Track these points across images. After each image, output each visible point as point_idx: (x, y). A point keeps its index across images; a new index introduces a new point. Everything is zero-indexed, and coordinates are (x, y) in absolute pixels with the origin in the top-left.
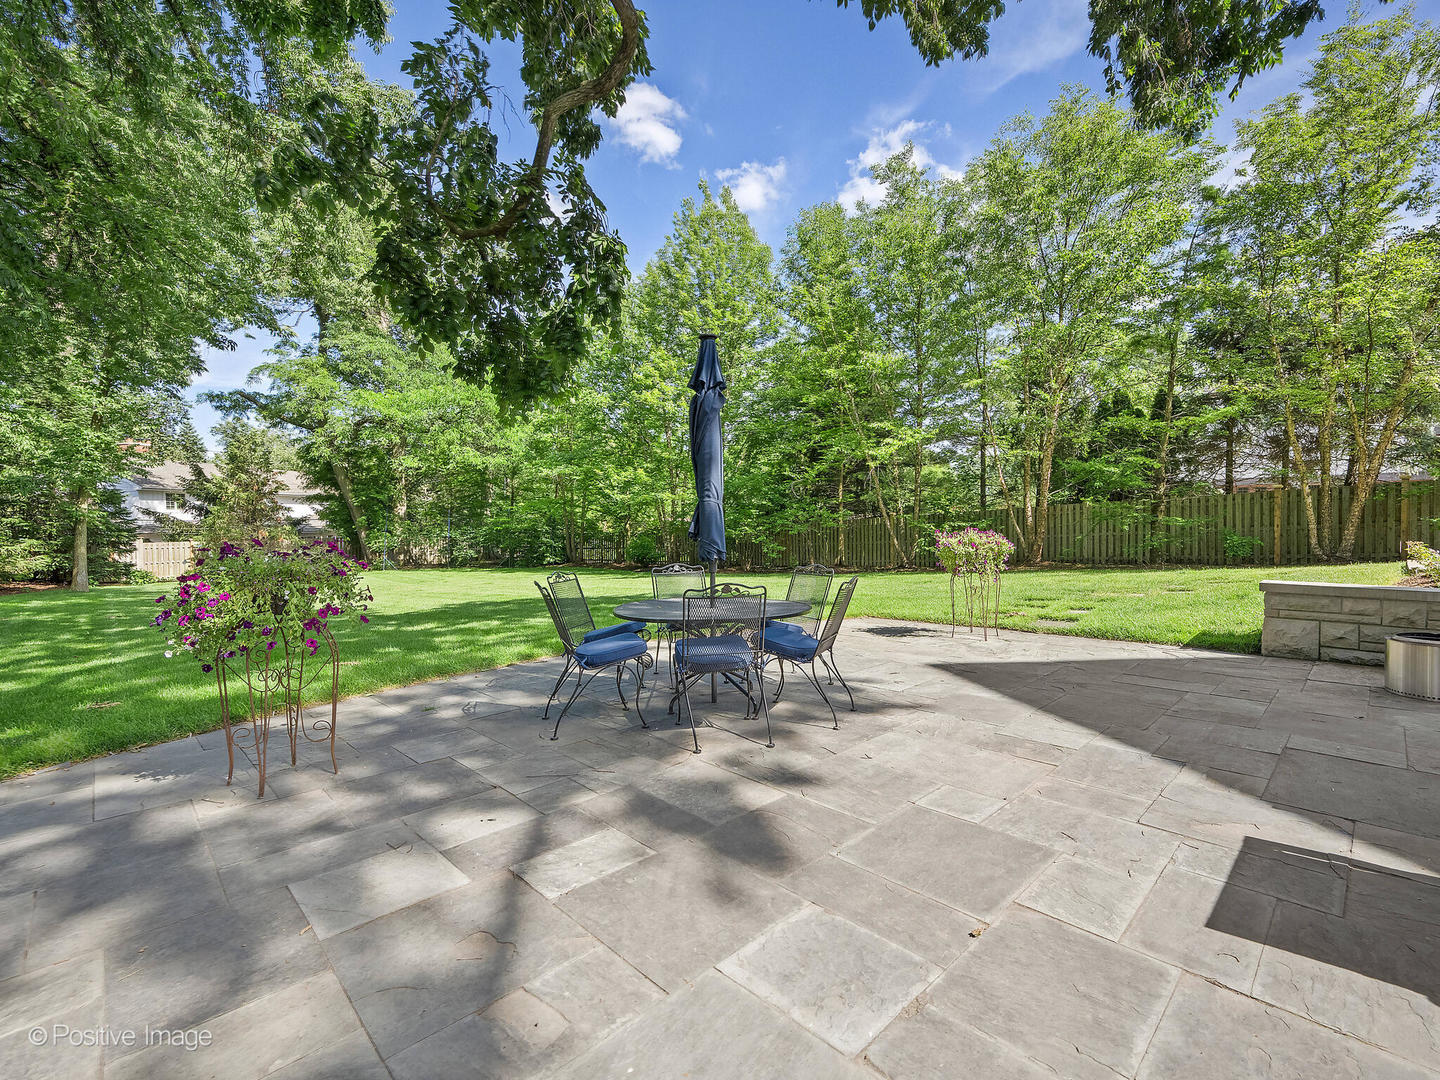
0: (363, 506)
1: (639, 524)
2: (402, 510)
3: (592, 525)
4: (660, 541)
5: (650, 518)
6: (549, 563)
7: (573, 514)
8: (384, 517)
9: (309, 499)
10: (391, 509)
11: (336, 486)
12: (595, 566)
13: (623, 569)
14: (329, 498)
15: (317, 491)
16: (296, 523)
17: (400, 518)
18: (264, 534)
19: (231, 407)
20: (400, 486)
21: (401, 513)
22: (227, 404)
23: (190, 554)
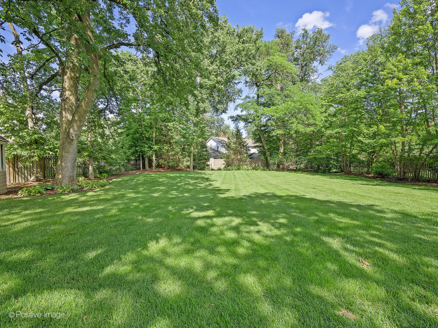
0: (269, 149)
1: (381, 156)
2: (282, 150)
3: (354, 156)
4: (393, 165)
5: (387, 153)
6: (333, 172)
7: (345, 151)
8: (275, 152)
9: (255, 147)
10: (278, 150)
11: (261, 142)
12: (355, 175)
13: (369, 178)
14: (260, 147)
15: (258, 144)
16: (252, 154)
17: (281, 153)
18: (239, 157)
19: (235, 120)
20: (281, 142)
21: (282, 151)
22: (235, 119)
23: (224, 162)
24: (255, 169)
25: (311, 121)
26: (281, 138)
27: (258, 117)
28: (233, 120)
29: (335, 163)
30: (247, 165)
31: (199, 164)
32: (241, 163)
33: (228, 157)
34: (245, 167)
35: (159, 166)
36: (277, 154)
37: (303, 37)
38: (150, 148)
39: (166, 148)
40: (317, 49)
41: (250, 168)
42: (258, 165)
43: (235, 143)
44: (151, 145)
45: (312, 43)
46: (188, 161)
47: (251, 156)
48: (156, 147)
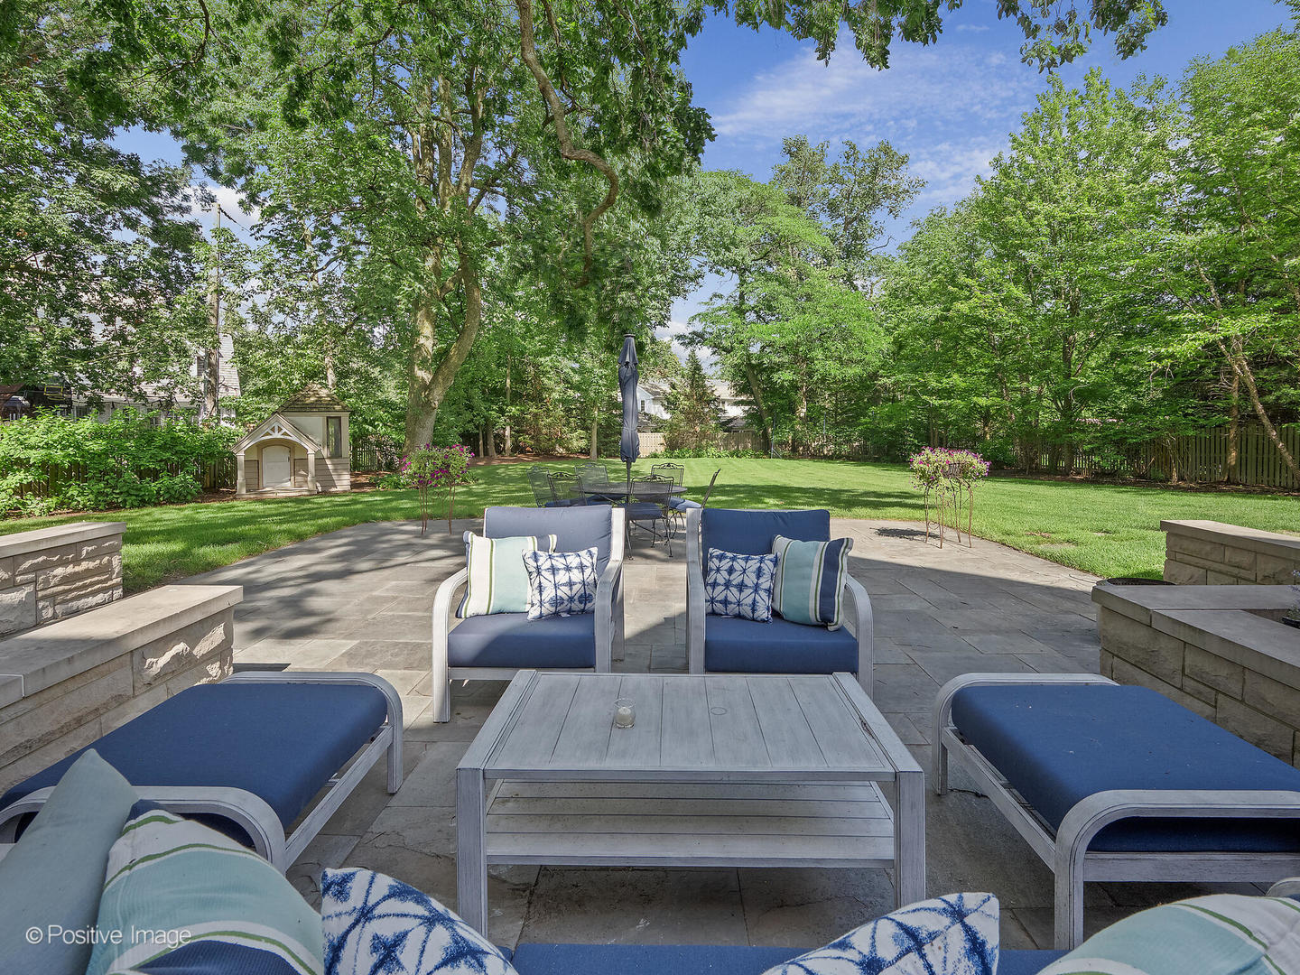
2: (802, 412)
8: (785, 417)
9: (737, 404)
11: (752, 393)
15: (743, 398)
16: (731, 420)
17: (801, 418)
18: (698, 429)
19: (689, 343)
20: (800, 393)
21: (802, 415)
22: (687, 341)
23: (662, 441)
24: (736, 454)
25: (856, 355)
26: (799, 385)
27: (741, 342)
28: (683, 344)
29: (916, 441)
30: (717, 446)
31: (607, 443)
32: (704, 443)
33: (672, 427)
34: (712, 450)
35: (517, 448)
36: (791, 420)
37: (848, 158)
38: (502, 412)
39: (533, 410)
40: (880, 182)
41: (723, 452)
42: (745, 447)
43: (687, 397)
44: (503, 404)
45: (868, 171)
46: (582, 438)
47: (727, 425)
48: (514, 410)
